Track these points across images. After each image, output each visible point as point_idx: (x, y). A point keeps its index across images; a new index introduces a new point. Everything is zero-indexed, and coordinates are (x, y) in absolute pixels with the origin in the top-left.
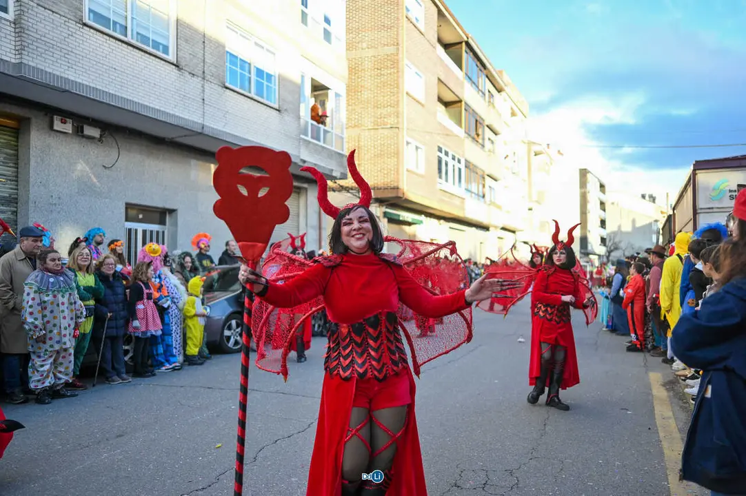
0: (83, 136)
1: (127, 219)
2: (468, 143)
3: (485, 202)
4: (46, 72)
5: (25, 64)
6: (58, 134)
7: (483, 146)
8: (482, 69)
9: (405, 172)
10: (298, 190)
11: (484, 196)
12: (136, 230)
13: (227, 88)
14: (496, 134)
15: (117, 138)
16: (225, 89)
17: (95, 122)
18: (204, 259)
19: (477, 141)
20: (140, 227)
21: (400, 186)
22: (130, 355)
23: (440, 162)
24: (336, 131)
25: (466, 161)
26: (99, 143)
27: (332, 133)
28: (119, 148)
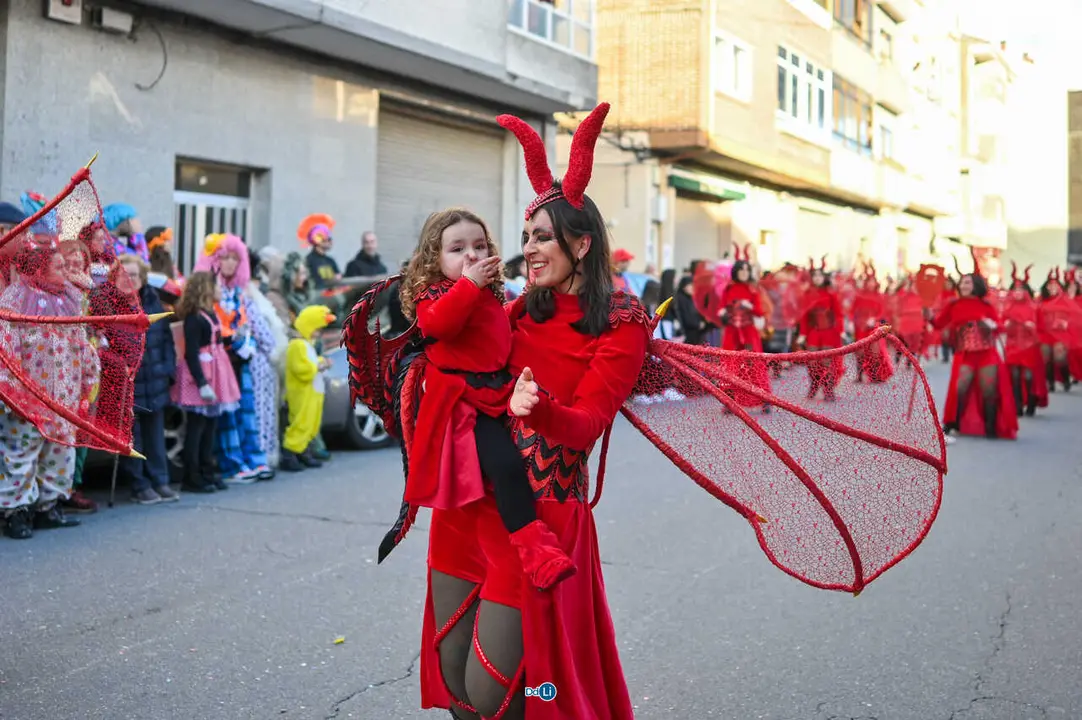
0: (102, 29)
1: (179, 186)
2: (840, 39)
3: (872, 157)
6: (57, 26)
7: (869, 45)
9: (712, 99)
10: (501, 132)
11: (869, 146)
12: (194, 208)
14: (896, 22)
15: (162, 33)
17: (122, 4)
18: (321, 264)
19: (857, 36)
20: (201, 201)
21: (702, 126)
22: (178, 448)
23: (782, 77)
24: (576, 18)
25: (836, 76)
26: (129, 42)
27: (568, 21)
28: (164, 51)
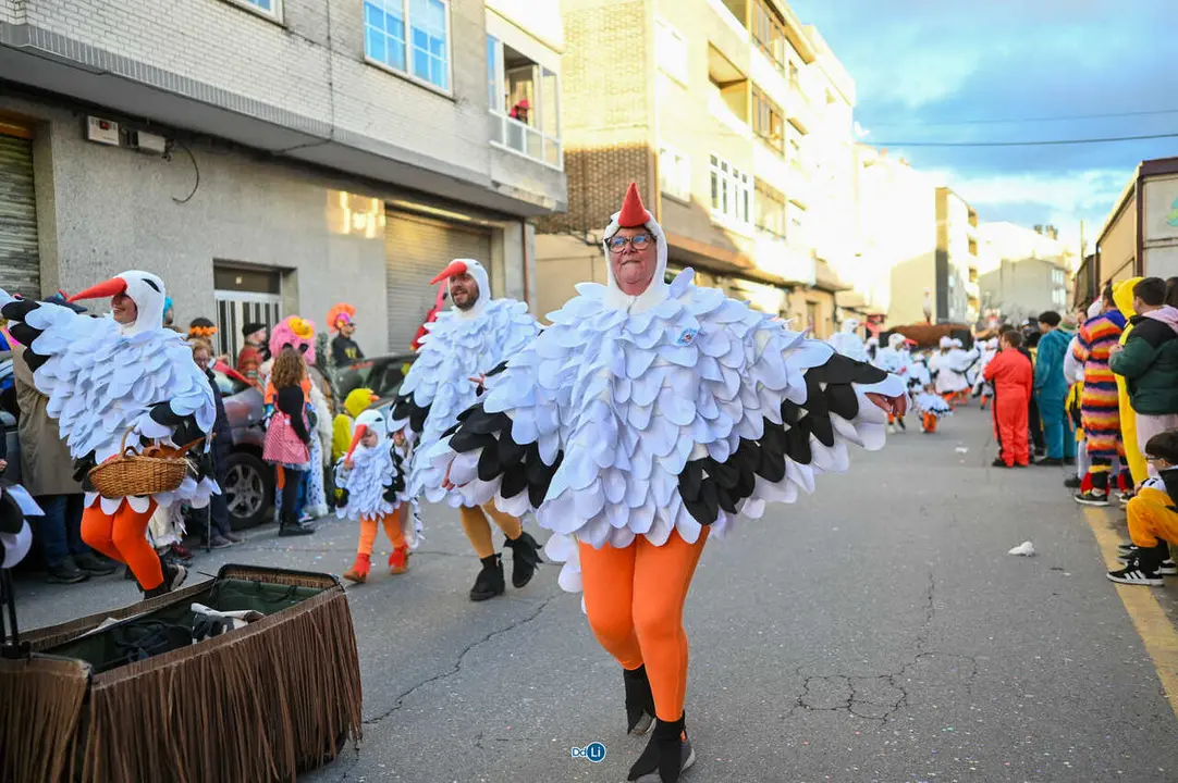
0: (138, 150)
1: (218, 286)
2: (758, 147)
3: (787, 246)
4: (69, 40)
5: (33, 27)
6: (96, 147)
7: (782, 153)
8: (779, 25)
9: (659, 199)
10: (489, 232)
11: (784, 236)
12: (233, 304)
13: (368, 64)
14: (802, 133)
15: (192, 153)
16: (364, 66)
17: (155, 127)
18: (346, 346)
19: (773, 145)
20: (238, 298)
22: (237, 502)
23: (714, 181)
24: (547, 134)
25: (757, 180)
26: (165, 161)
27: (541, 137)
28: (197, 169)
